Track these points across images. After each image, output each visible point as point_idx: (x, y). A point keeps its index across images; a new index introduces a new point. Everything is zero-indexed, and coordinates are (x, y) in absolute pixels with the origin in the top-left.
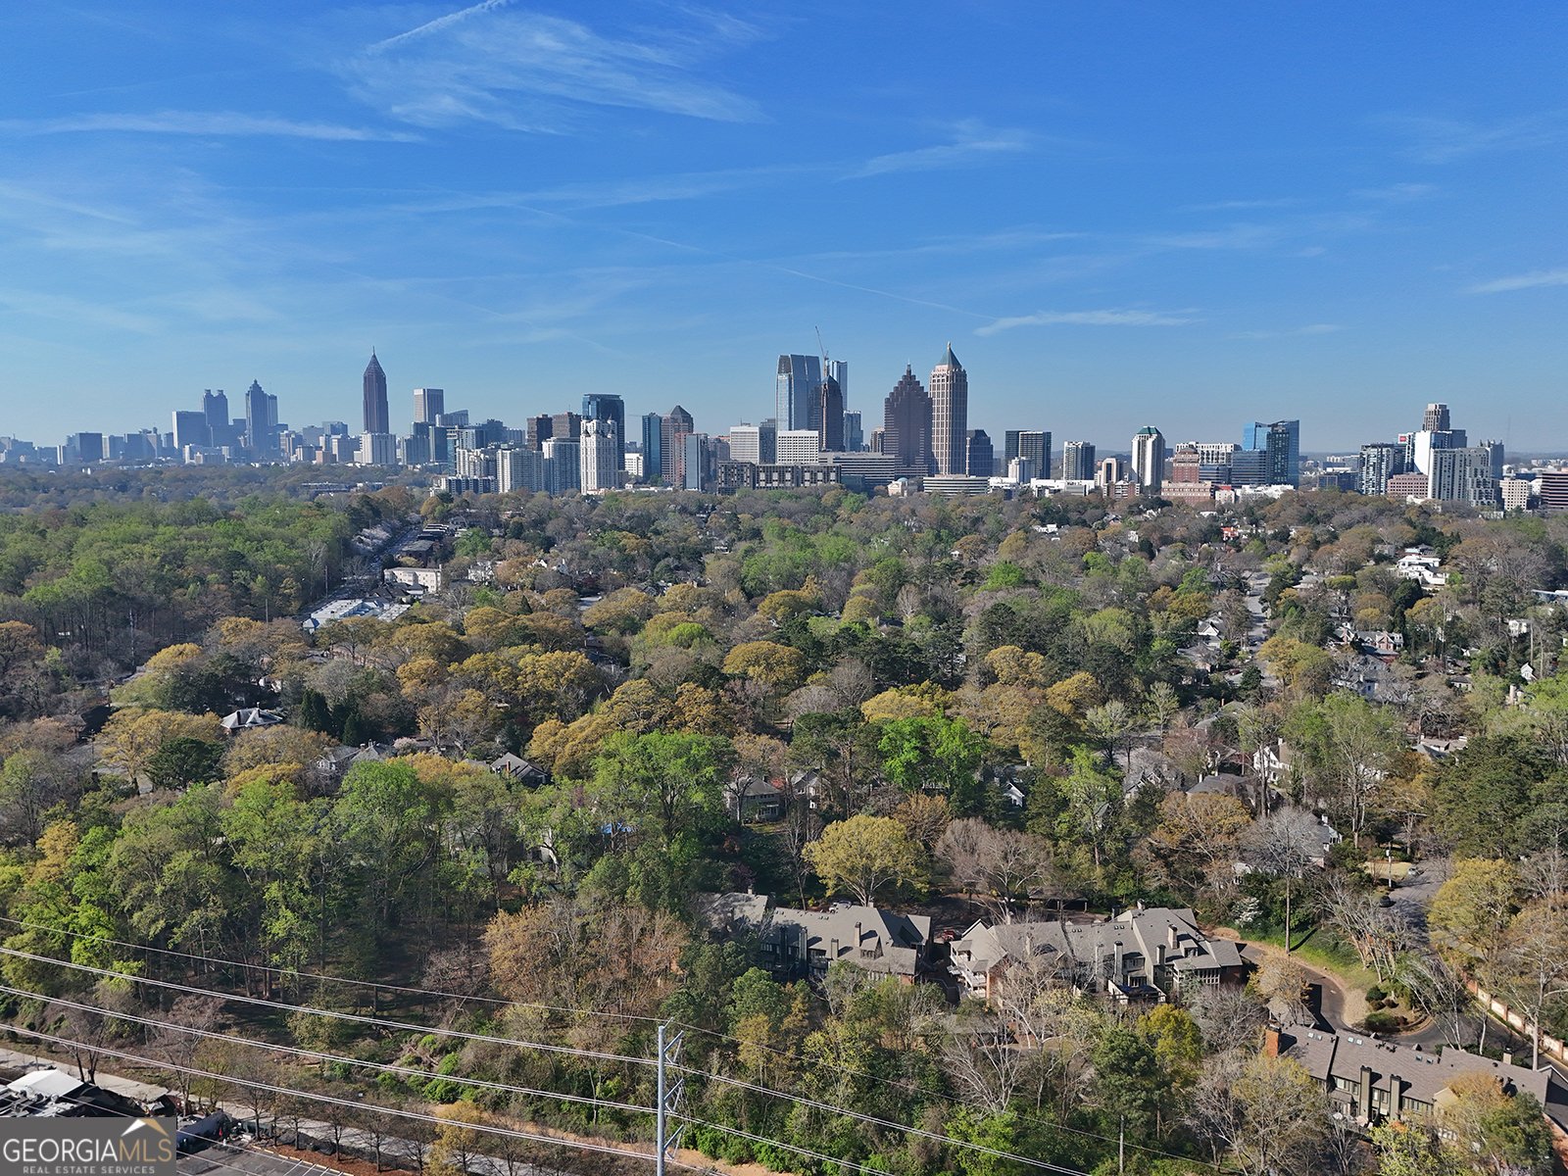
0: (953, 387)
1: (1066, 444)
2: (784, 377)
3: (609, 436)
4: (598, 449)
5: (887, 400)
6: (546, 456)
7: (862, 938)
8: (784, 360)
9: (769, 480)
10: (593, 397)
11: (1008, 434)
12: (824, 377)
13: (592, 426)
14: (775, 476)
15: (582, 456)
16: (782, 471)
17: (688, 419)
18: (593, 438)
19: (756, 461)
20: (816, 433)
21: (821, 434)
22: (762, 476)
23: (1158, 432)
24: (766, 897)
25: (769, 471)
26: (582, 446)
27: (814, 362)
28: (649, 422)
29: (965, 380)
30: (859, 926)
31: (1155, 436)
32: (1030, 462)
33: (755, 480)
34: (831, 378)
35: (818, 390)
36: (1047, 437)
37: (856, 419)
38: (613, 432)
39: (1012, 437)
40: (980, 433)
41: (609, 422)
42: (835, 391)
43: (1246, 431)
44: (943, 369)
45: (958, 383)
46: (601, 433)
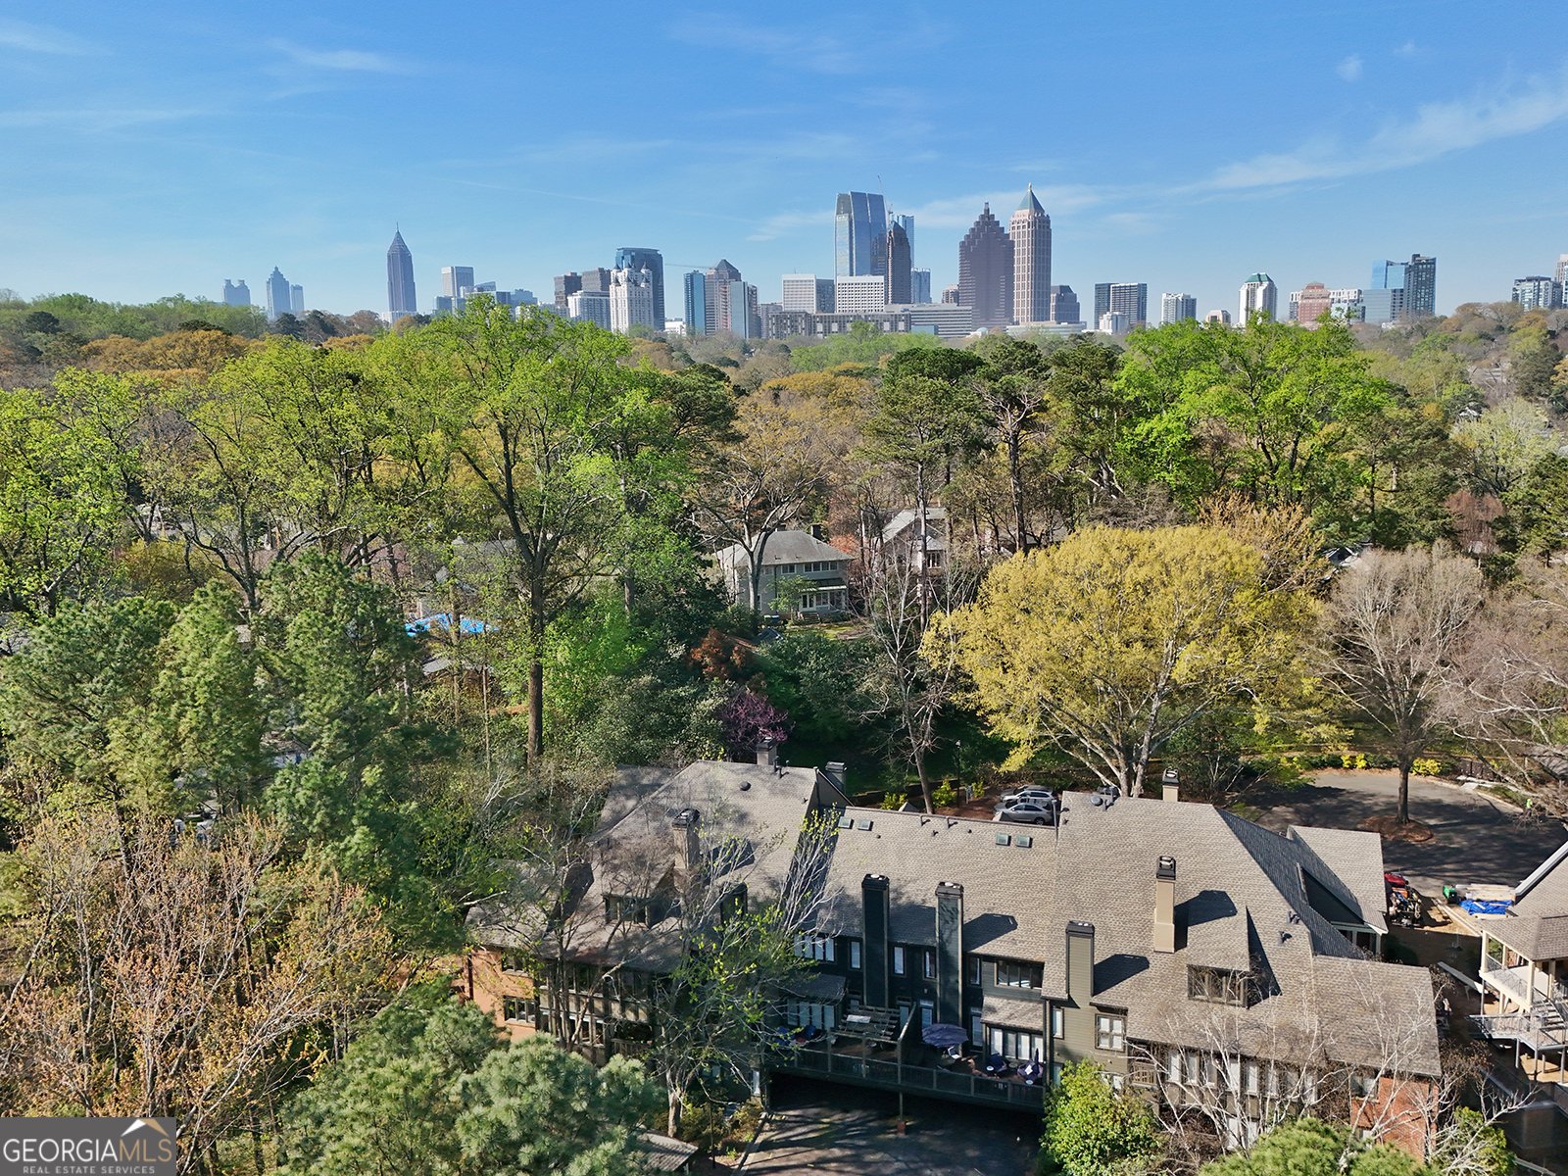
0: (1035, 234)
1: (1164, 295)
2: (845, 218)
3: (643, 285)
4: (630, 300)
5: (962, 245)
6: (573, 314)
7: (1186, 917)
8: (842, 199)
9: (827, 331)
10: (627, 251)
11: (1098, 287)
12: (889, 226)
13: (623, 275)
14: (835, 327)
15: (613, 309)
16: (842, 321)
17: (735, 275)
18: (624, 286)
19: (812, 310)
20: (881, 279)
21: (886, 279)
22: (820, 327)
23: (1269, 280)
24: (810, 774)
25: (827, 322)
26: (612, 297)
27: (877, 201)
28: (691, 280)
29: (1048, 227)
30: (1167, 872)
31: (1266, 284)
32: (1123, 317)
33: (812, 330)
34: (896, 224)
35: (882, 237)
36: (1143, 288)
37: (925, 278)
38: (647, 281)
39: (1103, 291)
40: (1065, 289)
41: (643, 271)
42: (902, 239)
43: (1376, 271)
44: (1025, 214)
45: (1041, 229)
46: (633, 281)
